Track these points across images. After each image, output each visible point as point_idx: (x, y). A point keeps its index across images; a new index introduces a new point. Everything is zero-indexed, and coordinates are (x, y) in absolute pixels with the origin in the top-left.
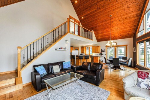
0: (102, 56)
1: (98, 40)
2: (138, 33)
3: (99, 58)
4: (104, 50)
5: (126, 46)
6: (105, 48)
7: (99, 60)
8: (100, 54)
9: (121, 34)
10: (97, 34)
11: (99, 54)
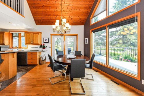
0: (44, 50)
1: (38, 22)
2: (92, 18)
3: (38, 54)
4: (47, 40)
5: (76, 35)
6: (49, 37)
7: (38, 57)
8: (41, 47)
9: (73, 17)
10: (34, 7)
11: (39, 46)
